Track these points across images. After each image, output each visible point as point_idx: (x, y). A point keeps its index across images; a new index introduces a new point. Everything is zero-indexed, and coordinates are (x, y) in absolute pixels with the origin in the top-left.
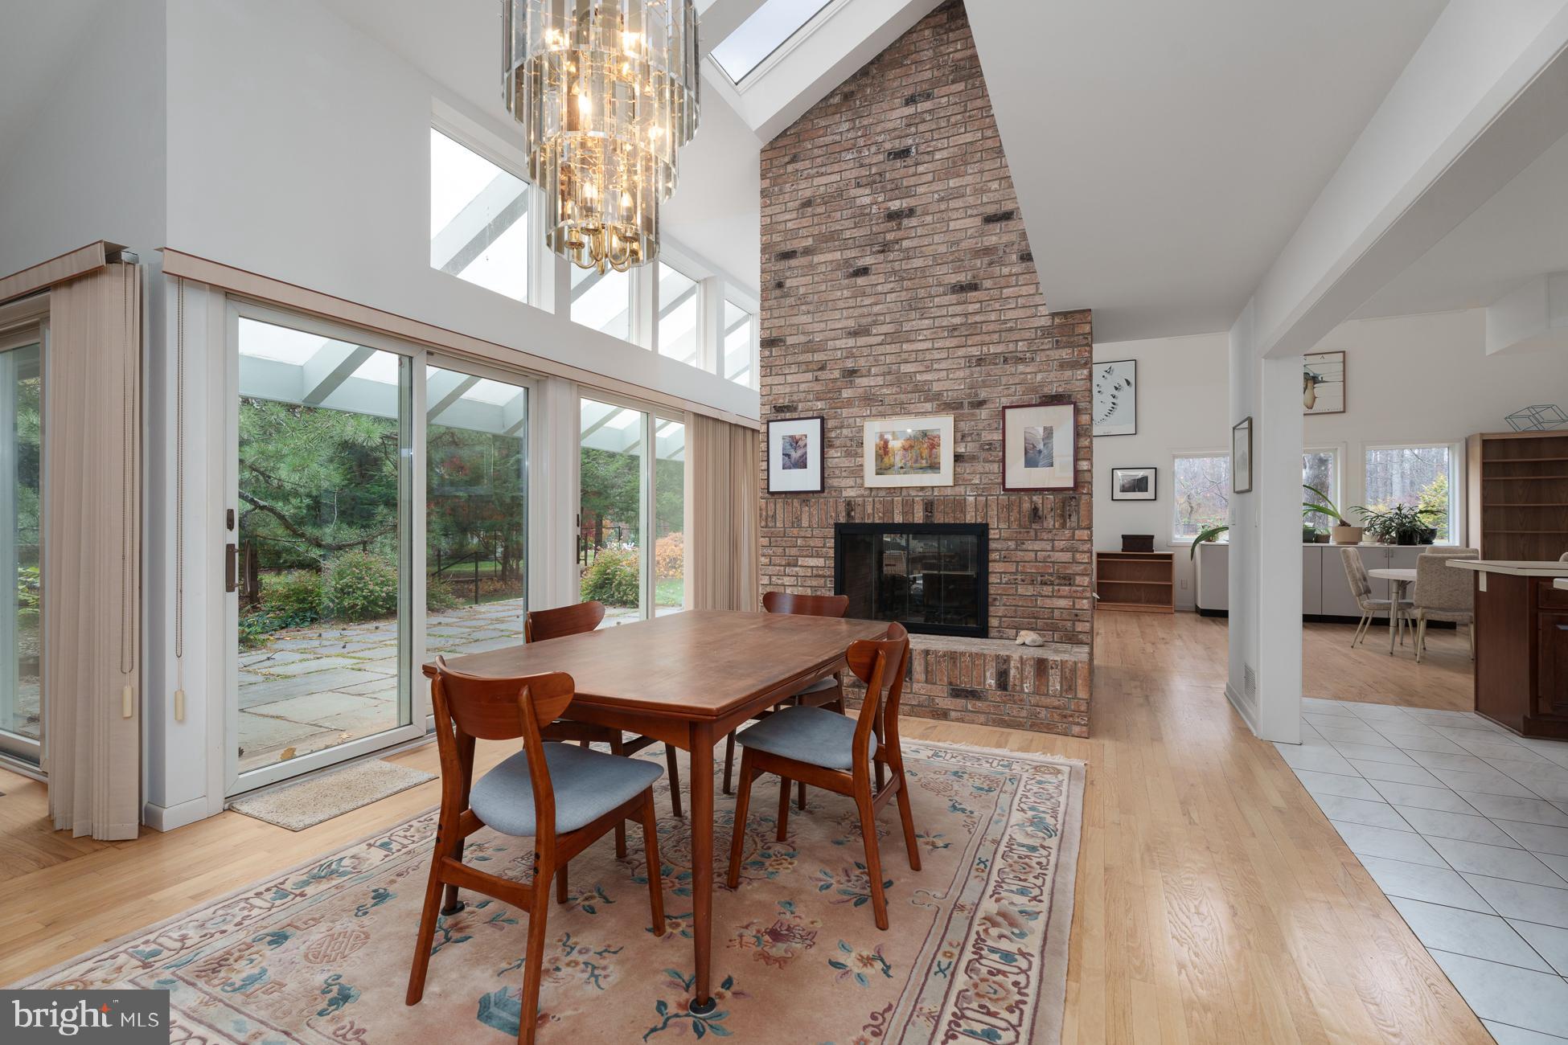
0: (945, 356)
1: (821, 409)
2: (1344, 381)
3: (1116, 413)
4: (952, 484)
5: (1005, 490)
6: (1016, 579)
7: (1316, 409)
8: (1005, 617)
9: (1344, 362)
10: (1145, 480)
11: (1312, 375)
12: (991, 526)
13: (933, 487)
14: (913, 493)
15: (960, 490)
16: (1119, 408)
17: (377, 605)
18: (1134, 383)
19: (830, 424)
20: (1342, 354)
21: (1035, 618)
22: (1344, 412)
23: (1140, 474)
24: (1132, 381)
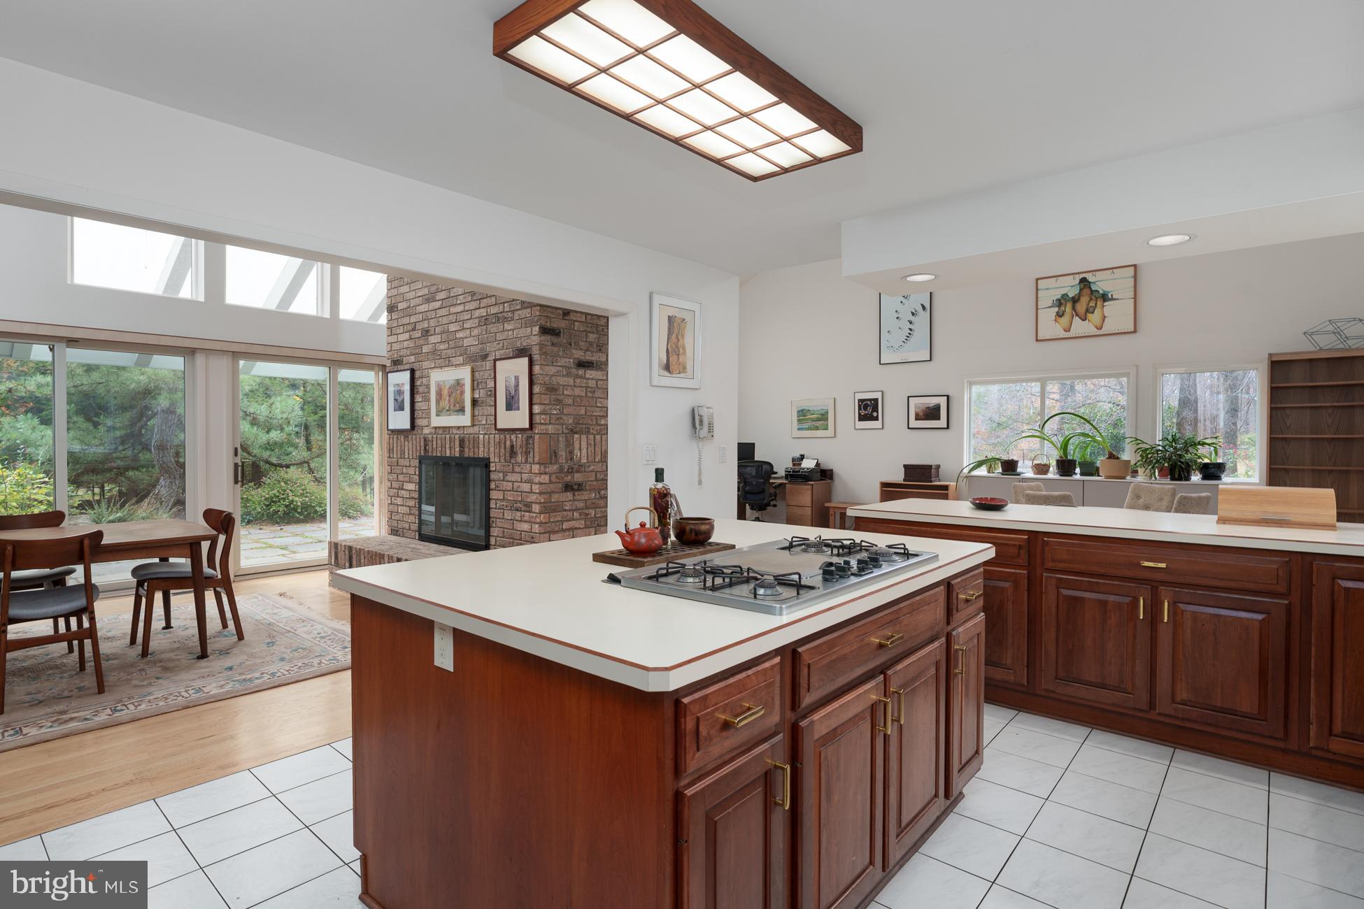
0: (469, 317)
1: (413, 363)
2: (1135, 298)
3: (913, 339)
4: (470, 425)
5: (496, 429)
6: (503, 505)
7: (1105, 330)
8: (498, 537)
9: (1135, 277)
10: (937, 408)
11: (1101, 292)
12: (491, 460)
13: (464, 427)
14: (455, 431)
15: (476, 428)
16: (915, 333)
17: (296, 511)
18: (929, 308)
19: (417, 374)
20: (1133, 268)
21: (512, 538)
22: (1135, 332)
23: (933, 401)
24: (928, 306)
